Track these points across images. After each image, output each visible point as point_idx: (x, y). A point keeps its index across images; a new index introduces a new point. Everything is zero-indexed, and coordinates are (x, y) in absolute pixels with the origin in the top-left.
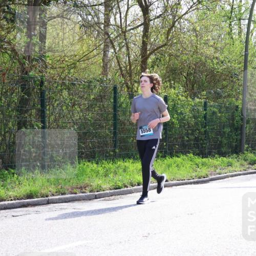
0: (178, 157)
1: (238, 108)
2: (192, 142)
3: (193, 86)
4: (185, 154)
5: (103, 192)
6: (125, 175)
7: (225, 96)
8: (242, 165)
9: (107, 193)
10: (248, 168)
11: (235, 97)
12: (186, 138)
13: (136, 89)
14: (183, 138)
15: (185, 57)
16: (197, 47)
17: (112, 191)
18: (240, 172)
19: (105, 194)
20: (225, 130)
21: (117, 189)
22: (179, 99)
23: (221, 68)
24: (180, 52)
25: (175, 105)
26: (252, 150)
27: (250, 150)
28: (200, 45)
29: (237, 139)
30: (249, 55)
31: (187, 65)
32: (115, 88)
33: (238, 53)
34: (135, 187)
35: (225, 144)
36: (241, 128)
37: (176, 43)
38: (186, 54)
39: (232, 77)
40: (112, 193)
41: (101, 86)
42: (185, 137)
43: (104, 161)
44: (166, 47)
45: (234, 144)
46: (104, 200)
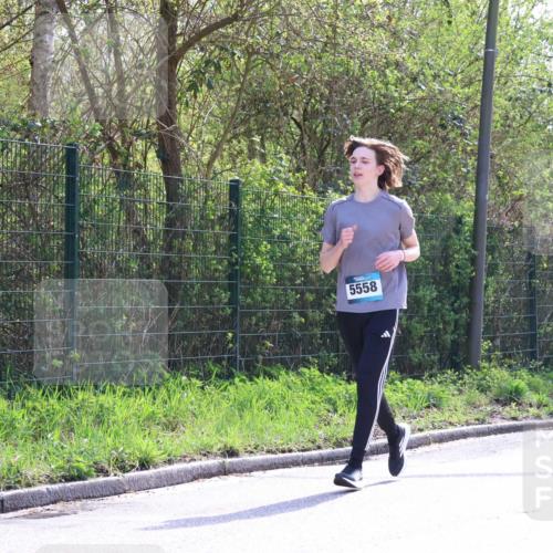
0: (271, 377)
1: (464, 224)
2: (318, 331)
3: (322, 153)
4: (296, 368)
5: (26, 490)
6: (100, 433)
7: (423, 187)
8: (473, 405)
9: (41, 494)
10: (492, 414)
11: (452, 191)
12: (297, 318)
13: (139, 158)
14: (288, 316)
15: (296, 60)
16: (334, 28)
17: (56, 487)
18: (465, 428)
19: (33, 495)
20: (421, 293)
21: (72, 479)
22: (277, 193)
23: (411, 96)
24: (283, 42)
25: (263, 210)
26: (505, 356)
27: (498, 359)
28: (345, 21)
29: (456, 322)
30: (498, 59)
31: (304, 86)
32: (71, 155)
33: (465, 51)
34: (133, 474)
35: (421, 338)
36: (471, 289)
37: (268, 13)
38: (301, 50)
39: (443, 127)
40: (56, 492)
41: (26, 146)
42: (296, 315)
43: (32, 390)
44: (238, 24)
45: (448, 338)
46: (30, 516)
